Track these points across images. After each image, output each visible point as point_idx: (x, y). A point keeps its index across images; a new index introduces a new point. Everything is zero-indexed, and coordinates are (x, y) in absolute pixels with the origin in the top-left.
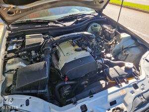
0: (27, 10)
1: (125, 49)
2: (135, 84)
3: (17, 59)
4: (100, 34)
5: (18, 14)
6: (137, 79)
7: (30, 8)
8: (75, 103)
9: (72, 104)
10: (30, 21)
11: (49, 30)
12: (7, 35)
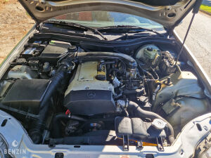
0: (60, 8)
1: (180, 96)
2: (152, 155)
3: (25, 67)
4: (153, 63)
5: (49, 11)
6: (159, 149)
7: (67, 6)
8: (52, 146)
9: (47, 146)
10: (64, 23)
11: (82, 40)
12: (31, 35)
